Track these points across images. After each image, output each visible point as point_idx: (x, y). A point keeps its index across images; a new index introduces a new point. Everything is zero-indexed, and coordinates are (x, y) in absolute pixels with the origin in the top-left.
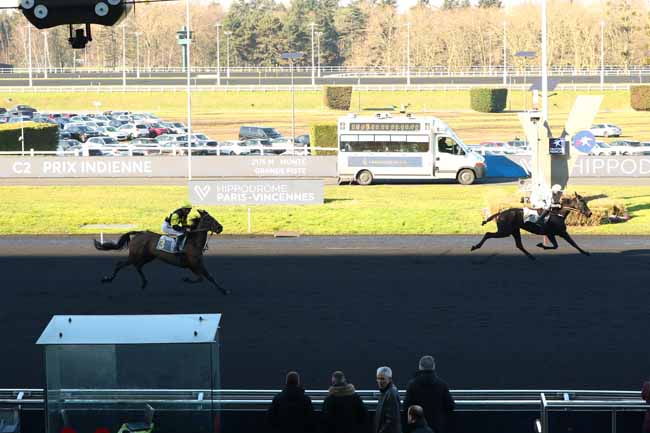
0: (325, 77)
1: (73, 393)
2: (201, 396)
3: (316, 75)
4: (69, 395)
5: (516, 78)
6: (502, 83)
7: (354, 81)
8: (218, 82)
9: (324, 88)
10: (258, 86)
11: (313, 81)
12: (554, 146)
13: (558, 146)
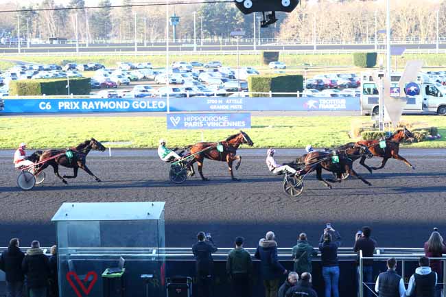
0: (262, 45)
1: (77, 250)
2: (154, 251)
3: (257, 44)
4: (74, 251)
5: (383, 46)
6: (374, 49)
7: (281, 48)
8: (195, 49)
9: (261, 52)
10: (221, 51)
11: (255, 48)
12: (393, 92)
13: (396, 92)
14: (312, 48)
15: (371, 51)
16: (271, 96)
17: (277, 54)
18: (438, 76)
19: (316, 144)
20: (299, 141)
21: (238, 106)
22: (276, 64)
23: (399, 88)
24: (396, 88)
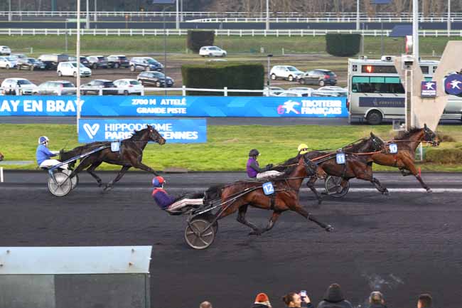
3: (180, 20)
5: (368, 23)
6: (355, 28)
8: (87, 25)
11: (177, 25)
12: (426, 88)
13: (430, 89)
15: (350, 32)
21: (179, 109)
22: (210, 49)
23: (435, 82)
24: (432, 82)
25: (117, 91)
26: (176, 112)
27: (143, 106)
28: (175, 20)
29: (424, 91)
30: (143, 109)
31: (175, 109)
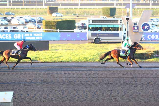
0: (48, 3)
3: (45, 2)
5: (119, 4)
6: (114, 5)
7: (59, 5)
8: (8, 5)
9: (47, 7)
10: (23, 6)
11: (44, 5)
12: (134, 29)
13: (136, 29)
14: (77, 5)
15: (112, 7)
16: (58, 32)
17: (57, 8)
18: (152, 21)
19: (89, 60)
20: (79, 58)
21: (40, 37)
22: (56, 14)
23: (138, 26)
24: (137, 26)
25: (18, 31)
26: (39, 39)
27: (28, 36)
28: (43, 2)
29: (134, 30)
30: (28, 37)
31: (39, 37)
